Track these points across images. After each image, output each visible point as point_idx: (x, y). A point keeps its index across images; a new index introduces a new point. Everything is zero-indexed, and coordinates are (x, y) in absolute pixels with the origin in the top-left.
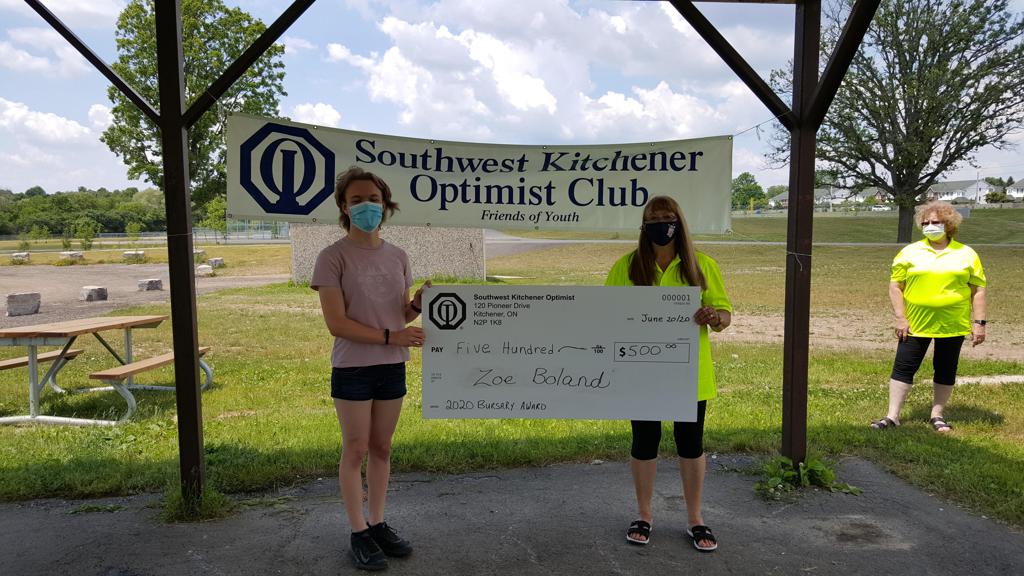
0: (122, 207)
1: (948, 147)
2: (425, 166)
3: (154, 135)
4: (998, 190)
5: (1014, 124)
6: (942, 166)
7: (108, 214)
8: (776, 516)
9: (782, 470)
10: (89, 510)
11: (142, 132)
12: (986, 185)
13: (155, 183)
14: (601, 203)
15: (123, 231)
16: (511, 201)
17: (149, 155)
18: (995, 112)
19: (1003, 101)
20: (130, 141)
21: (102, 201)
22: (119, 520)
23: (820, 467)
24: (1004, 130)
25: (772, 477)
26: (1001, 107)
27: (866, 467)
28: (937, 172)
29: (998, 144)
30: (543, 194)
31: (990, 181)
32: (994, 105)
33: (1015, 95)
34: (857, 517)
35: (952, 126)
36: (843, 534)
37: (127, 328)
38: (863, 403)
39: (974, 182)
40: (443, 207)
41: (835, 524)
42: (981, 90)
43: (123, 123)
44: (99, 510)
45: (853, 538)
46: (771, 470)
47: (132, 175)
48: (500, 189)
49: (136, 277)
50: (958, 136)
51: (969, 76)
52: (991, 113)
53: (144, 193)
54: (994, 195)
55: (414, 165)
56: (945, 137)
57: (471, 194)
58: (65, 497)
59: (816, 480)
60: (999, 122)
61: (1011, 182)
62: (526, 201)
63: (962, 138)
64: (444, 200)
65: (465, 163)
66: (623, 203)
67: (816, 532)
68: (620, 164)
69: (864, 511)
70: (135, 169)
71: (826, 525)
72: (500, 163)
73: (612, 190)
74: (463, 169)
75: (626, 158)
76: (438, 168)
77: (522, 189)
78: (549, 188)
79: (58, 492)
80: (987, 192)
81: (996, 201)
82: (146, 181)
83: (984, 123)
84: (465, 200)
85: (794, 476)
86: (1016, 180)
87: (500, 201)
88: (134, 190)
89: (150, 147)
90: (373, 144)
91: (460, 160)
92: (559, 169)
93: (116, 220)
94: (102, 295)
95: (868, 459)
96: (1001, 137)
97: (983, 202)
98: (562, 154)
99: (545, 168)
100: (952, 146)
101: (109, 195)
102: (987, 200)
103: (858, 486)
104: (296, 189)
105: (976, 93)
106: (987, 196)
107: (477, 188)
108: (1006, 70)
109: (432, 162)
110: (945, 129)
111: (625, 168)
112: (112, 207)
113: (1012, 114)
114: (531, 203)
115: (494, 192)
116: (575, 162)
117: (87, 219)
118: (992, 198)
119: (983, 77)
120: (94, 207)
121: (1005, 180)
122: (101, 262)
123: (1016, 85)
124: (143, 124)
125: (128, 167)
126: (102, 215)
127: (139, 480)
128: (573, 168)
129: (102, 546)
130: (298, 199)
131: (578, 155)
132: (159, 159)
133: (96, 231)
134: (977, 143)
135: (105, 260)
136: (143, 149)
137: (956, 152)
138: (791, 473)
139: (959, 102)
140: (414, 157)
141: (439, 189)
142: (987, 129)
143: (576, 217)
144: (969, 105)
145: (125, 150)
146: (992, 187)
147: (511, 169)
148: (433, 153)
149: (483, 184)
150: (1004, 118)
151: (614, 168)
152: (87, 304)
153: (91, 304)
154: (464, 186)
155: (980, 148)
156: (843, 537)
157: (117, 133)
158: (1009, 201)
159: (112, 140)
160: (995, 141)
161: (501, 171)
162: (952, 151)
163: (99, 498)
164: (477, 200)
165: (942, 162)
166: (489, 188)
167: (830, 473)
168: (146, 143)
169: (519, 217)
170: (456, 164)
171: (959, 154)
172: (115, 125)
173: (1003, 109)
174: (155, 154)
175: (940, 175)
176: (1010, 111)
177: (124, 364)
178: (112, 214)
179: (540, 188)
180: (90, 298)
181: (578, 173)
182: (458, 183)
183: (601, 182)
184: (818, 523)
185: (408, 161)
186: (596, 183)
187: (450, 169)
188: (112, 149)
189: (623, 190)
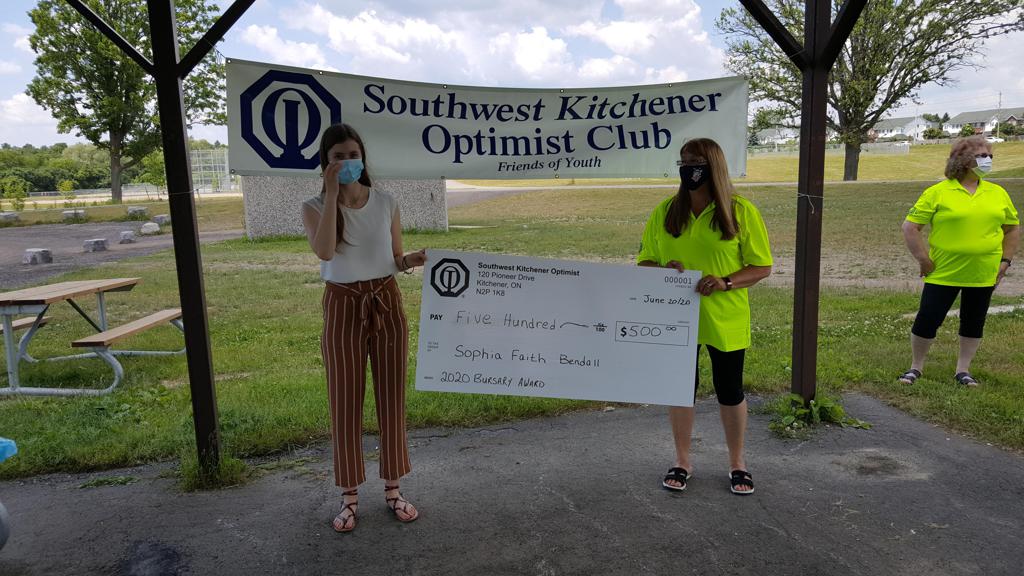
0: (53, 163)
1: (892, 85)
2: (437, 114)
3: (83, 86)
4: (934, 126)
5: (955, 60)
6: (887, 104)
7: (36, 172)
8: (796, 452)
9: (794, 408)
10: (99, 484)
11: (70, 83)
12: (923, 122)
13: (88, 137)
14: (623, 146)
15: (55, 189)
16: (528, 152)
17: (79, 107)
18: (937, 49)
19: (945, 39)
20: (56, 93)
21: (27, 158)
22: (136, 491)
23: (830, 404)
24: (946, 66)
25: (784, 415)
26: (942, 43)
27: (868, 402)
28: (881, 110)
29: (940, 81)
30: (561, 143)
31: (927, 118)
32: (936, 42)
33: (956, 31)
34: (870, 450)
35: (897, 63)
36: (862, 467)
37: (100, 293)
38: (852, 339)
39: (912, 119)
40: (458, 160)
41: (853, 458)
42: (924, 27)
43: (48, 75)
44: (109, 483)
45: (872, 471)
46: (783, 409)
47: (62, 129)
48: (516, 141)
49: (78, 237)
50: (902, 73)
51: (912, 15)
52: (934, 50)
53: (72, 150)
54: (931, 131)
55: (425, 113)
56: (889, 75)
57: (486, 146)
58: (69, 471)
59: (826, 417)
60: (941, 58)
61: (946, 118)
62: (544, 150)
63: (906, 75)
64: (458, 151)
65: (479, 109)
66: (646, 145)
67: (836, 467)
68: (637, 109)
69: (876, 444)
70: (65, 123)
71: (844, 459)
72: (515, 110)
73: (633, 135)
74: (477, 116)
75: (644, 102)
76: (451, 115)
77: (538, 140)
78: (567, 137)
79: (60, 466)
80: (925, 128)
81: (933, 138)
82: (78, 135)
83: (927, 60)
84: (480, 152)
85: (805, 414)
86: (951, 116)
87: (516, 153)
88: (63, 146)
89: (80, 99)
90: (382, 89)
91: (474, 106)
92: (576, 116)
93: (46, 177)
94: (47, 257)
95: (868, 393)
96: (943, 74)
97: (921, 138)
98: (580, 98)
99: (561, 117)
100: (896, 83)
101: (36, 152)
102: (924, 136)
103: (867, 420)
104: (301, 141)
105: (920, 30)
106: (925, 132)
107: (493, 140)
108: (948, 6)
109: (444, 109)
110: (890, 66)
111: (643, 113)
112: (41, 163)
113: (952, 51)
114: (549, 152)
115: (510, 143)
116: (593, 107)
117: (15, 178)
118: (929, 135)
119: (926, 13)
120: (21, 164)
121: (941, 116)
122: (38, 223)
123: (957, 22)
124: (70, 75)
125: (57, 121)
126: (30, 173)
127: (146, 450)
128: (590, 116)
129: (124, 521)
130: (303, 152)
131: (595, 98)
132: (89, 112)
133: (25, 190)
134: (919, 80)
135: (43, 220)
136: (73, 101)
137: (901, 88)
138: (803, 411)
139: (904, 39)
140: (426, 103)
141: (453, 140)
142: (930, 66)
143: (598, 162)
144: (912, 42)
145: (51, 103)
146: (929, 123)
147: (527, 116)
148: (446, 99)
149: (497, 135)
150: (946, 54)
151: (632, 114)
152: (30, 269)
153: (37, 267)
154: (479, 137)
155: (922, 85)
156: (863, 470)
157: (42, 85)
158: (945, 137)
159: (38, 93)
160: (937, 77)
161: (517, 119)
162: (897, 88)
163: (106, 470)
164: (493, 152)
165: (887, 99)
166: (504, 140)
167: (839, 409)
168: (76, 95)
169: (537, 165)
170: (469, 110)
171: (903, 92)
172: (40, 77)
173: (945, 46)
174: (86, 106)
175: (884, 113)
176: (951, 48)
177: (100, 331)
178: (41, 172)
179: (557, 138)
180: (34, 261)
181: (595, 121)
182: (472, 134)
183: (620, 128)
184: (837, 458)
185: (419, 108)
186: (616, 130)
187: (463, 116)
188: (39, 103)
189: (645, 134)
